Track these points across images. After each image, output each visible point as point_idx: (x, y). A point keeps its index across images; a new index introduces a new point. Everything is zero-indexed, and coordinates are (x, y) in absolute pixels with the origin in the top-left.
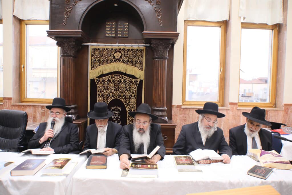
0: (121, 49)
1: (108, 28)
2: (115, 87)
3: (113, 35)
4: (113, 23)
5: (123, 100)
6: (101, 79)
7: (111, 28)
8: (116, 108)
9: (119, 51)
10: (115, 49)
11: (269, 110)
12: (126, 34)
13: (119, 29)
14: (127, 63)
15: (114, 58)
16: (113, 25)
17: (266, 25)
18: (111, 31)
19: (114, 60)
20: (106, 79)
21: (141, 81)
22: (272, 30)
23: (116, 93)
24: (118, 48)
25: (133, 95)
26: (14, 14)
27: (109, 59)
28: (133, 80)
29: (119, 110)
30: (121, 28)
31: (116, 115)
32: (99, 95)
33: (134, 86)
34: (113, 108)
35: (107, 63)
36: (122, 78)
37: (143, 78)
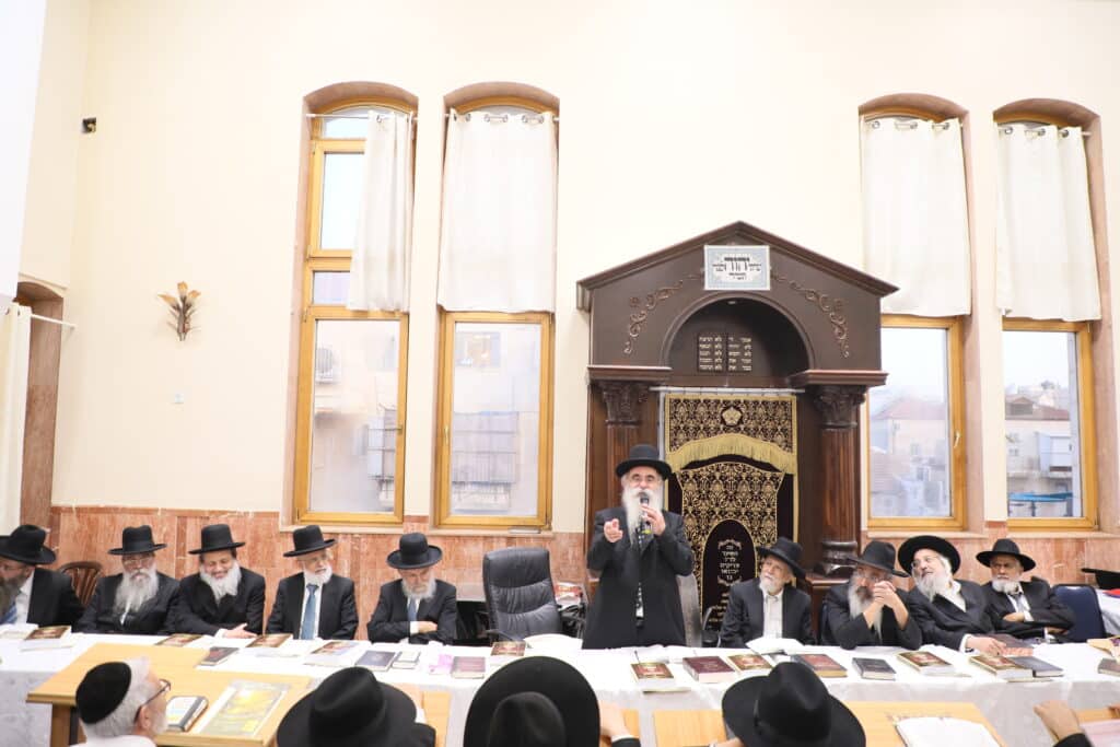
0: (739, 402)
1: (706, 350)
2: (726, 492)
3: (717, 367)
4: (717, 339)
5: (745, 524)
6: (691, 473)
7: (712, 350)
8: (730, 544)
9: (736, 405)
10: (724, 402)
11: (1086, 539)
12: (748, 365)
13: (730, 354)
14: (754, 436)
15: (723, 421)
16: (717, 343)
17: (1060, 321)
18: (712, 356)
19: (722, 426)
20: (704, 472)
21: (789, 478)
22: (1076, 333)
23: (731, 507)
24: (732, 398)
25: (769, 511)
26: (439, 302)
27: (712, 425)
28: (769, 474)
29: (736, 548)
30: (735, 350)
31: (729, 561)
32: (687, 512)
33: (770, 490)
34: (721, 544)
35: (708, 435)
36: (744, 470)
37: (793, 469)
